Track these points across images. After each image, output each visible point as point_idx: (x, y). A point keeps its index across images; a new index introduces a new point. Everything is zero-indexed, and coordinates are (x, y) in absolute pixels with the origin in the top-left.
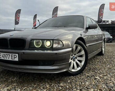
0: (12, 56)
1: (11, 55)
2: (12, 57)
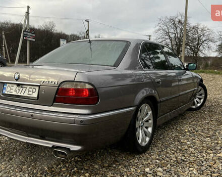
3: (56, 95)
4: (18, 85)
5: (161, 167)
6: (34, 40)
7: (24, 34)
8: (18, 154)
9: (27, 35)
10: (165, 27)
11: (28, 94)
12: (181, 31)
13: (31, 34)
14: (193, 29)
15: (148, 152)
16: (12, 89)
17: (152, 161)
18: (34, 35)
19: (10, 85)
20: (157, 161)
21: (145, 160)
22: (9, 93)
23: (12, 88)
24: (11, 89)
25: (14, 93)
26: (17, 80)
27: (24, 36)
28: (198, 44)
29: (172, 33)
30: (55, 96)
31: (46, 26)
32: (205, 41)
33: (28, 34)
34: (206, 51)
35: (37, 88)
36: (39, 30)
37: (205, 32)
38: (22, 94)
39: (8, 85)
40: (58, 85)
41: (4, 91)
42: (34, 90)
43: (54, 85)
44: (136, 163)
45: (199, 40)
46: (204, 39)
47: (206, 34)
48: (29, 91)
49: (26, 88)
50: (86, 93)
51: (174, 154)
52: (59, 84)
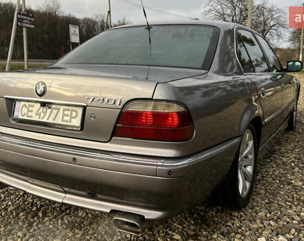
3: (117, 122)
4: (43, 104)
5: (282, 235)
6: (33, 26)
7: (18, 18)
8: (40, 214)
9: (23, 19)
10: (219, 7)
11: (62, 121)
12: (241, 12)
13: (29, 18)
14: (258, 8)
15: (250, 205)
16: (32, 111)
17: (262, 223)
18: (33, 20)
19: (27, 104)
20: (271, 222)
21: (251, 221)
22: (25, 118)
23: (30, 108)
24: (29, 111)
25: (36, 118)
26: (40, 95)
27: (18, 21)
28: (264, 30)
29: (229, 15)
30: (115, 126)
31: (48, 6)
32: (273, 26)
33: (25, 17)
34: (275, 41)
35: (80, 111)
36: (38, 12)
37: (274, 13)
38: (50, 121)
39: (22, 103)
40: (121, 107)
41: (16, 114)
42: (74, 114)
43: (114, 106)
44: (240, 227)
45: (265, 25)
46: (272, 23)
47: (275, 16)
48: (64, 115)
49: (59, 110)
50: (173, 121)
51: (291, 207)
52: (122, 104)
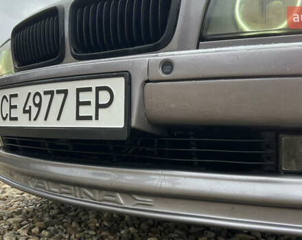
0: (84, 97)
1: (79, 91)
2: (79, 104)
